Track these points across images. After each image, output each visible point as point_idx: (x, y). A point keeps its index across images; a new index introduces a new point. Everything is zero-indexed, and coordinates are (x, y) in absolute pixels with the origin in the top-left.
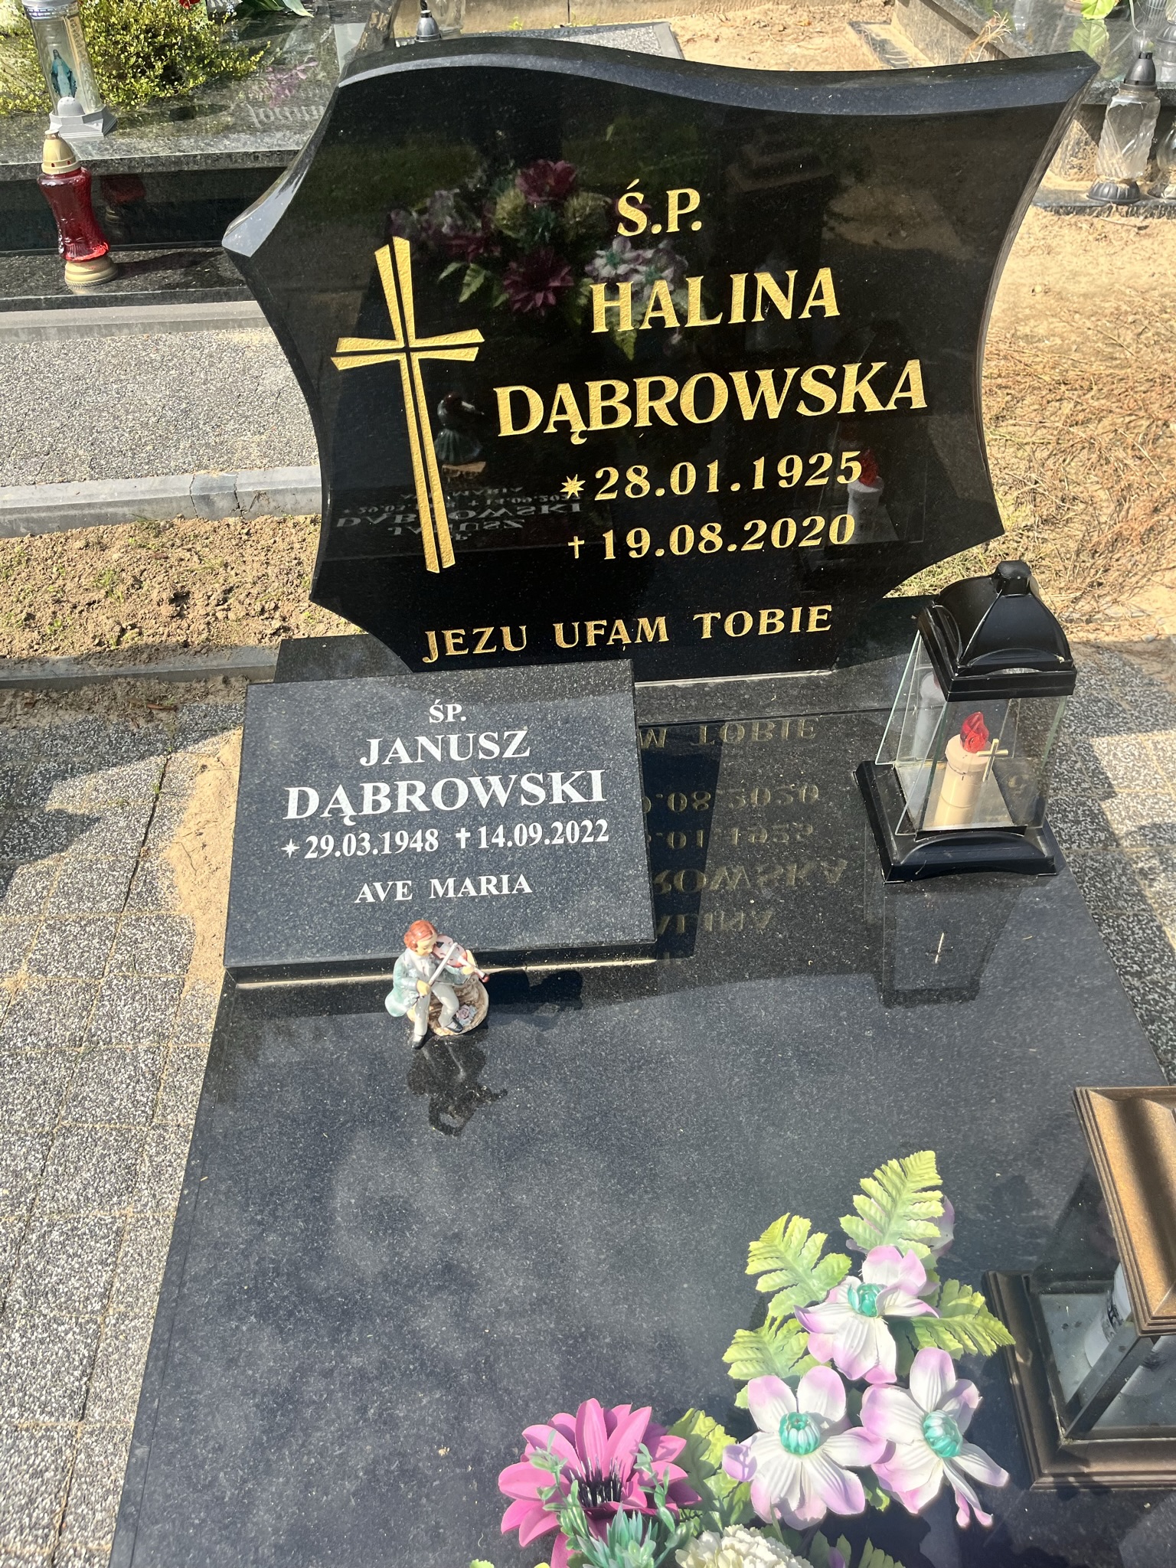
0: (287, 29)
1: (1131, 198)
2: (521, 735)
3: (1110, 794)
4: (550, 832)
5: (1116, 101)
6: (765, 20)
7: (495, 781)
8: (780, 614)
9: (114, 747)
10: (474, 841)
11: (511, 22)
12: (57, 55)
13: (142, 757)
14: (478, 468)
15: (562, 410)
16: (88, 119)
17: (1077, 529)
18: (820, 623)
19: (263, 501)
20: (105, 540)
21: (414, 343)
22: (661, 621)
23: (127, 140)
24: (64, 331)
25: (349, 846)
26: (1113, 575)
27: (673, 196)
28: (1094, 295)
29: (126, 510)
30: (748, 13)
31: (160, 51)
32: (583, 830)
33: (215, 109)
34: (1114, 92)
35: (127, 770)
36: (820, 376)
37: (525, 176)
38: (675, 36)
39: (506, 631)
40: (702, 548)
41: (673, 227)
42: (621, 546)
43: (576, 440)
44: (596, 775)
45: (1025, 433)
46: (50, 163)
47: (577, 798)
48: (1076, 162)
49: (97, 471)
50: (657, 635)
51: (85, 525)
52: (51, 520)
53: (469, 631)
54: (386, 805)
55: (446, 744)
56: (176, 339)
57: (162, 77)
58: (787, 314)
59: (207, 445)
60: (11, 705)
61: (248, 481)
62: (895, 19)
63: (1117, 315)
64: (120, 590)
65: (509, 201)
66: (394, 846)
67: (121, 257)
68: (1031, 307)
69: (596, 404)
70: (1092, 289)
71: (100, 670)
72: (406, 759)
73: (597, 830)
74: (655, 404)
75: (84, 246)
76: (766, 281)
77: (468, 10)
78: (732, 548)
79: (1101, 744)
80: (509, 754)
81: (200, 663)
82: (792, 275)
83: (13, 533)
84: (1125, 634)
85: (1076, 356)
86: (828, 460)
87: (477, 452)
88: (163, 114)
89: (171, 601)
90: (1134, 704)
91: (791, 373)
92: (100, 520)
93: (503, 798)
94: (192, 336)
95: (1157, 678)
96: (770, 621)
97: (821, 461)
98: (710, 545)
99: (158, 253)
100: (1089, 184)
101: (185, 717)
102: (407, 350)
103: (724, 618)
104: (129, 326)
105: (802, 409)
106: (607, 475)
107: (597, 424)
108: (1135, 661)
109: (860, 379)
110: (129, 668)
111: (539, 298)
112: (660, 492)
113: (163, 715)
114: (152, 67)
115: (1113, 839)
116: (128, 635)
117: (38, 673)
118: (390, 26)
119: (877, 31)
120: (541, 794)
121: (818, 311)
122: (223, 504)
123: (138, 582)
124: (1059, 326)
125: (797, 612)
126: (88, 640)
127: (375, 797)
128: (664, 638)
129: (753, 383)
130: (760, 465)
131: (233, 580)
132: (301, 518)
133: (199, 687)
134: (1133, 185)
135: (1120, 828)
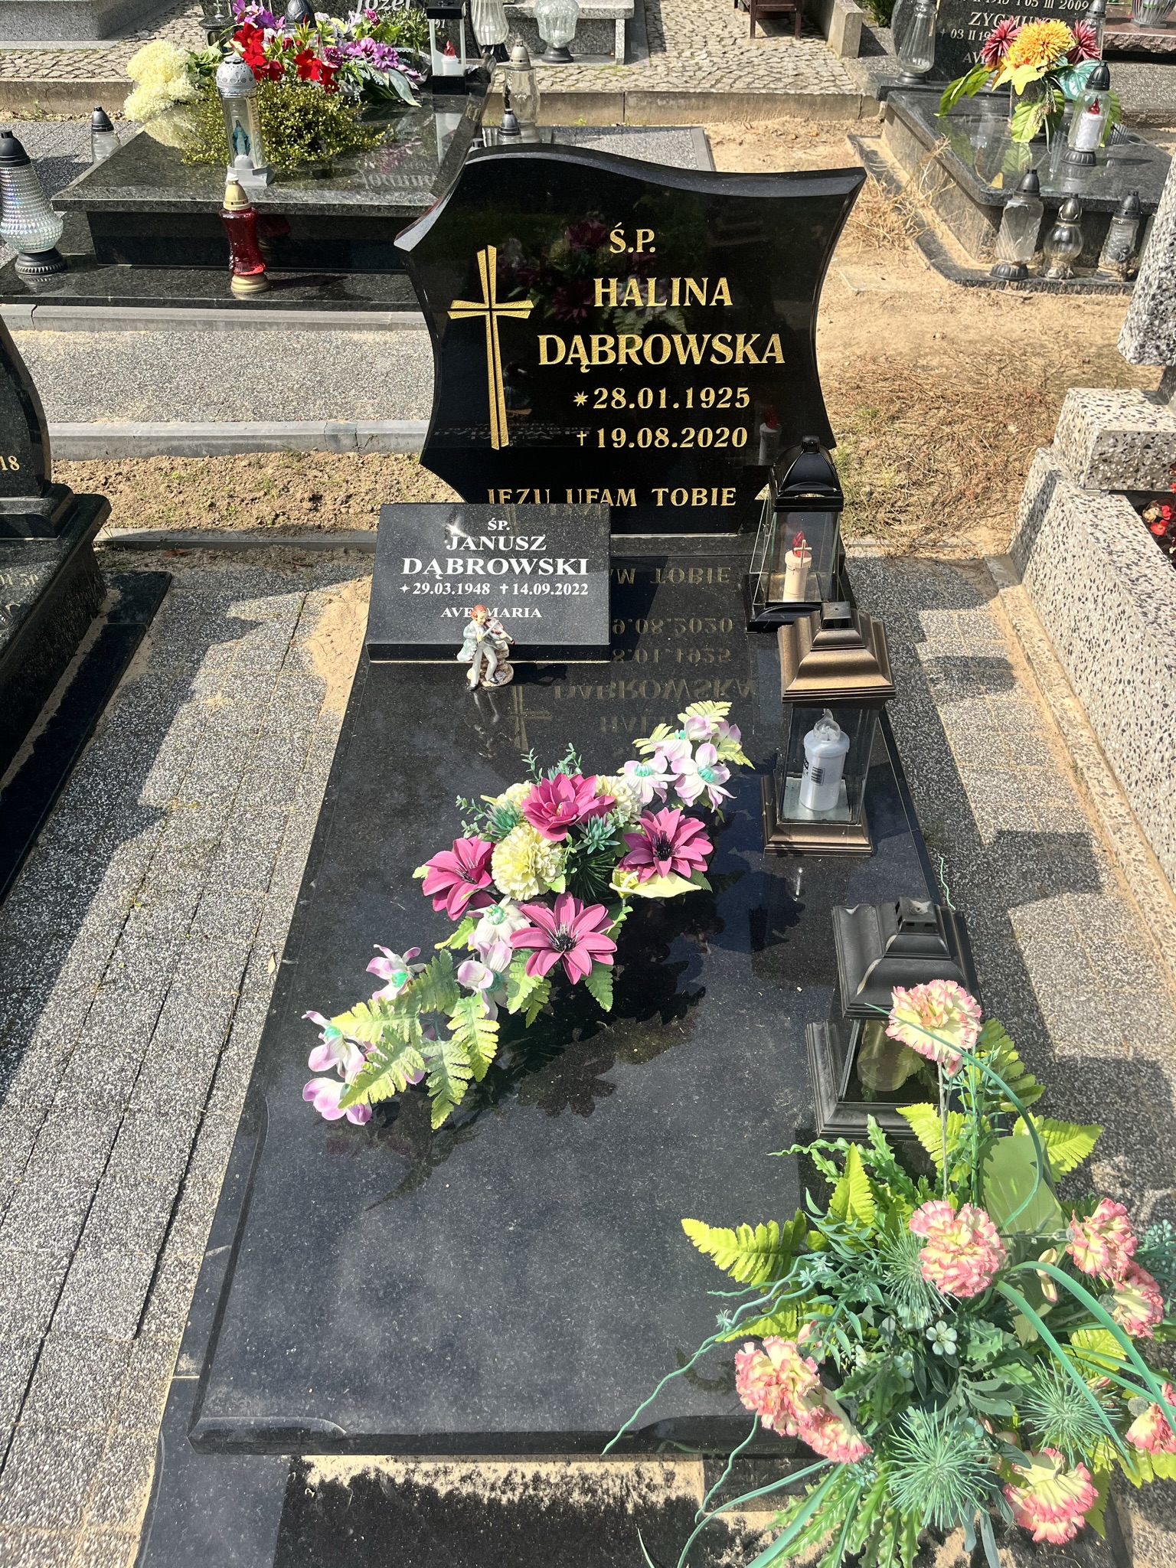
0: (400, 115)
1: (1021, 276)
2: (541, 539)
3: (923, 639)
4: (554, 589)
5: (1010, 204)
6: (782, 130)
7: (524, 561)
8: (705, 492)
9: (271, 585)
10: (510, 590)
11: (577, 119)
12: (238, 124)
13: (289, 592)
14: (527, 412)
15: (576, 351)
16: (256, 172)
17: (935, 490)
18: (729, 500)
19: (375, 442)
20: (262, 462)
21: (495, 306)
22: (632, 492)
23: (284, 190)
24: (230, 325)
25: (438, 589)
26: (955, 519)
27: (640, 232)
28: (977, 342)
29: (278, 442)
30: (769, 123)
31: (309, 126)
32: (573, 589)
33: (349, 172)
34: (1010, 197)
35: (280, 598)
36: (722, 340)
37: (572, 231)
38: (707, 139)
39: (537, 492)
40: (656, 444)
41: (640, 250)
42: (608, 440)
43: (584, 370)
44: (583, 562)
45: (910, 428)
46: (230, 201)
47: (571, 572)
48: (985, 248)
49: (259, 417)
50: (629, 502)
51: (249, 451)
52: (225, 446)
53: (514, 491)
54: (460, 570)
55: (497, 541)
56: (313, 335)
57: (310, 145)
58: (703, 303)
59: (336, 404)
60: (200, 558)
61: (365, 428)
62: (884, 135)
63: (989, 357)
64: (274, 492)
65: (559, 246)
66: (464, 590)
67: (270, 276)
68: (931, 348)
69: (596, 349)
70: (977, 338)
71: (261, 539)
72: (473, 547)
73: (581, 589)
74: (630, 351)
75: (248, 263)
76: (691, 283)
77: (542, 107)
78: (675, 445)
79: (924, 614)
80: (534, 548)
81: (329, 538)
82: (705, 280)
83: (197, 454)
84: (958, 554)
85: (954, 381)
86: (730, 392)
87: (526, 402)
88: (307, 174)
89: (310, 500)
90: (952, 594)
91: (707, 337)
92: (260, 448)
93: (528, 570)
94: (324, 334)
95: (971, 581)
96: (698, 497)
97: (725, 392)
98: (661, 442)
99: (299, 275)
100: (991, 266)
101: (318, 571)
102: (491, 310)
103: (671, 492)
104: (278, 324)
105: (713, 360)
106: (601, 393)
107: (596, 361)
108: (959, 571)
109: (745, 344)
110: (280, 538)
111: (575, 312)
112: (632, 406)
113: (303, 569)
114: (301, 137)
115: (919, 662)
116: (281, 518)
117: (218, 538)
118: (479, 118)
119: (869, 143)
120: (551, 569)
121: (720, 302)
122: (347, 442)
123: (286, 489)
124: (947, 361)
125: (715, 491)
126: (253, 520)
127: (454, 566)
128: (634, 504)
129: (685, 342)
130: (690, 392)
131: (352, 491)
132: (400, 456)
133: (327, 555)
134: (1023, 267)
135: (923, 657)
